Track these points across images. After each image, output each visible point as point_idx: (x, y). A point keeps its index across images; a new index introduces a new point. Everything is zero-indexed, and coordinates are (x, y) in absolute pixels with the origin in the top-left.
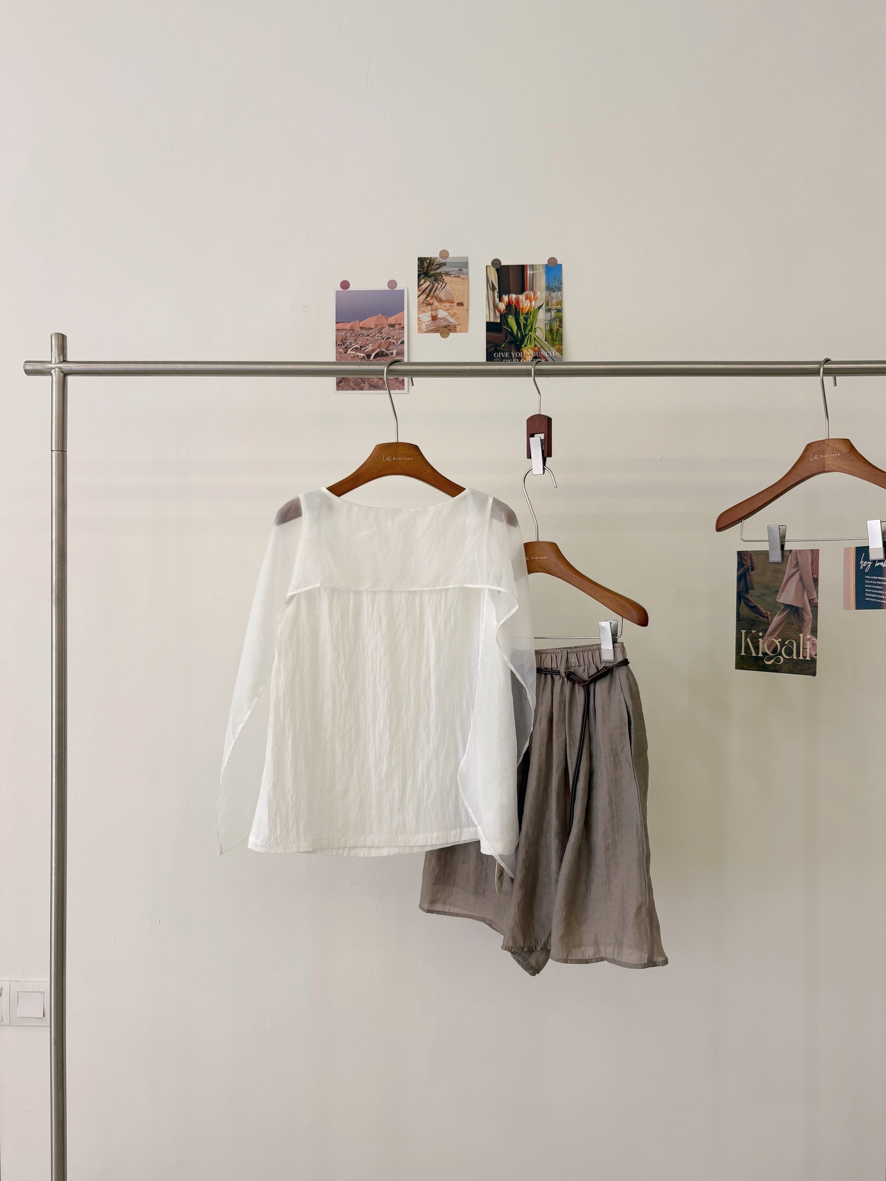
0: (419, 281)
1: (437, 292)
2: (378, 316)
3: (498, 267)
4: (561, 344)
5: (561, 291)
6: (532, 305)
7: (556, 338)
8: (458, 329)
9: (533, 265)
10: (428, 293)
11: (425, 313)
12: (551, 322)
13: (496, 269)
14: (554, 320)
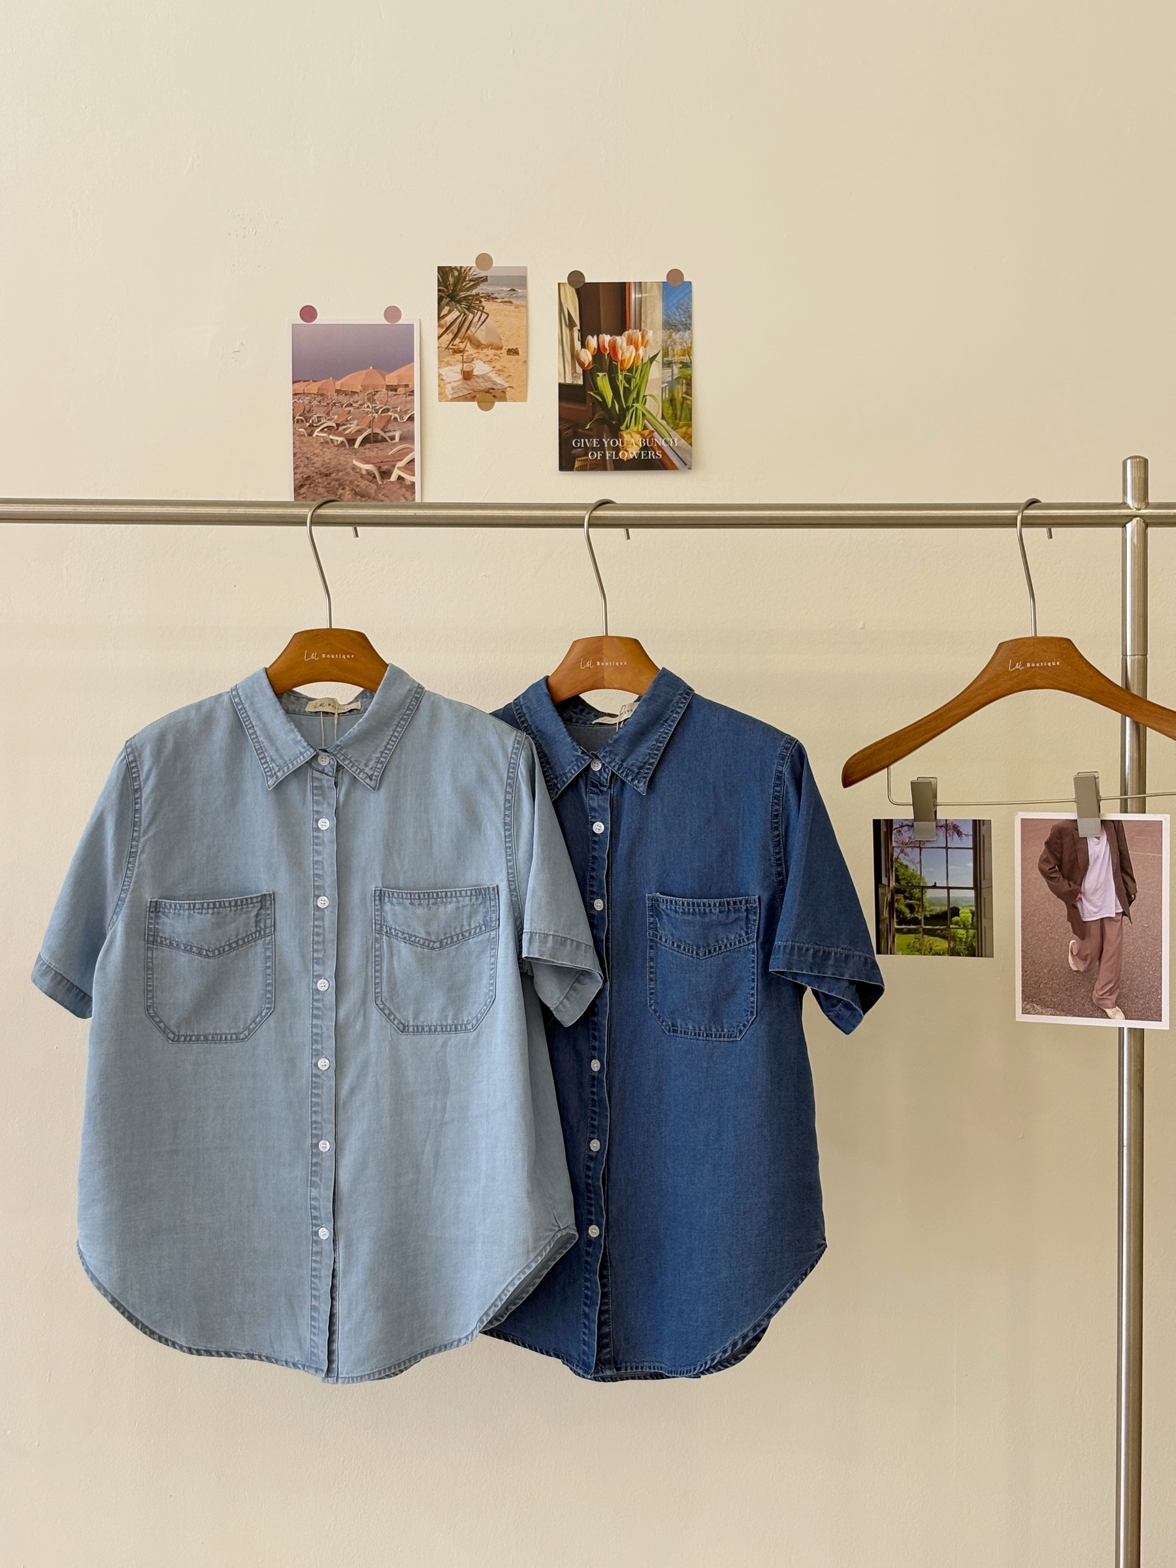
0: (440, 310)
1: (472, 329)
2: (365, 372)
3: (581, 285)
4: (690, 426)
5: (689, 329)
6: (639, 355)
7: (681, 413)
8: (508, 396)
9: (641, 283)
10: (456, 330)
11: (450, 367)
12: (672, 385)
13: (576, 289)
14: (677, 382)
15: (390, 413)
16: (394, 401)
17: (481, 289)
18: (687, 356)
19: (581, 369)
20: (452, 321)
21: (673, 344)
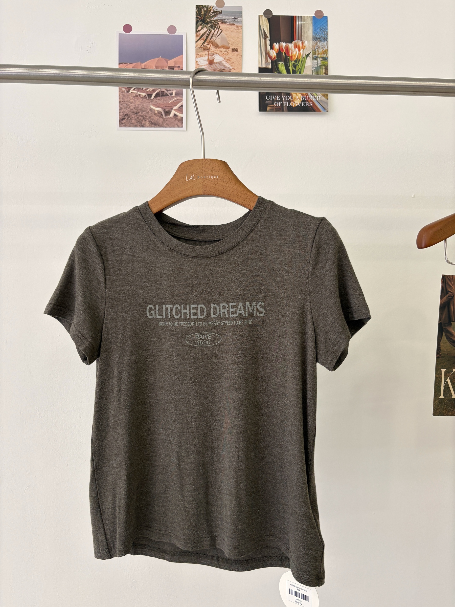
0: (197, 28)
1: (214, 38)
2: (158, 59)
5: (326, 41)
6: (300, 54)
9: (301, 16)
10: (205, 38)
11: (201, 58)
12: (318, 69)
13: (268, 19)
14: (320, 68)
17: (218, 17)
18: (325, 55)
19: (270, 60)
20: (203, 33)
21: (318, 48)
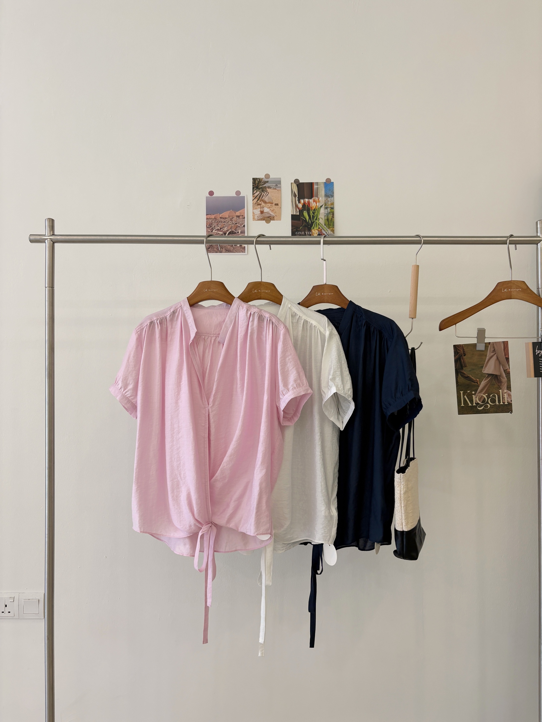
0: (253, 192)
1: (264, 198)
2: (229, 211)
3: (297, 183)
4: (334, 228)
5: (333, 197)
6: (317, 206)
7: (331, 223)
8: (275, 219)
9: (317, 182)
10: (258, 198)
11: (256, 210)
12: (328, 215)
15: (237, 225)
16: (238, 220)
17: (266, 185)
18: (332, 206)
19: (299, 210)
20: (257, 195)
21: (328, 201)
